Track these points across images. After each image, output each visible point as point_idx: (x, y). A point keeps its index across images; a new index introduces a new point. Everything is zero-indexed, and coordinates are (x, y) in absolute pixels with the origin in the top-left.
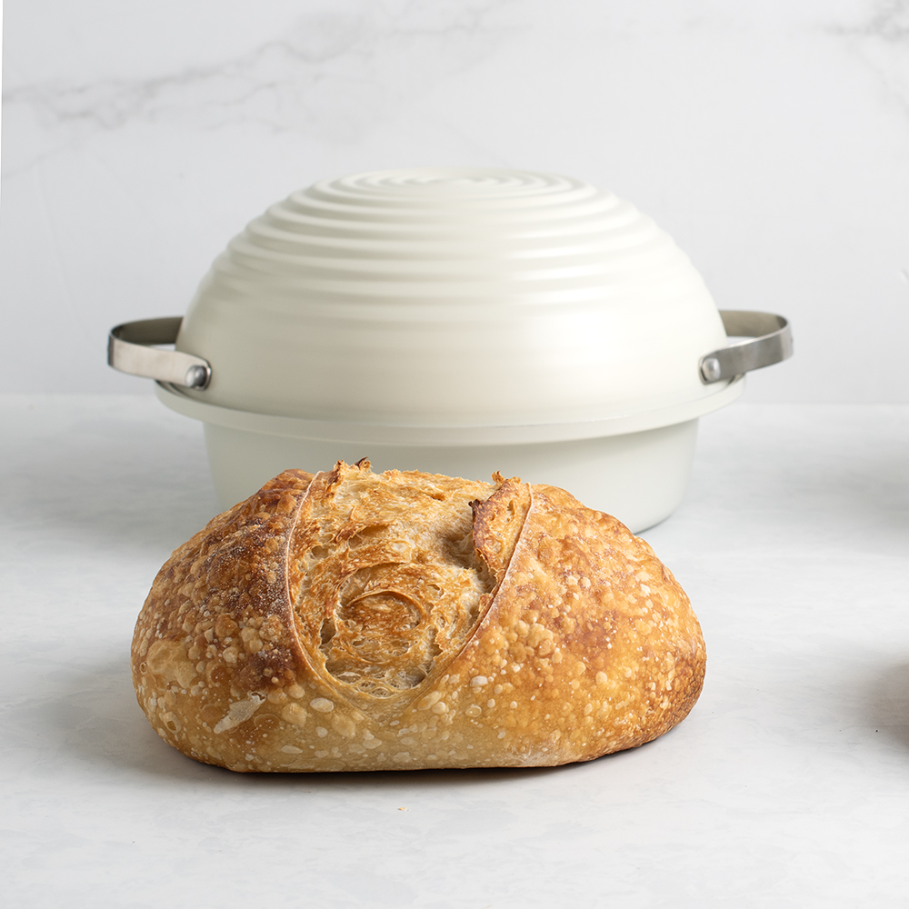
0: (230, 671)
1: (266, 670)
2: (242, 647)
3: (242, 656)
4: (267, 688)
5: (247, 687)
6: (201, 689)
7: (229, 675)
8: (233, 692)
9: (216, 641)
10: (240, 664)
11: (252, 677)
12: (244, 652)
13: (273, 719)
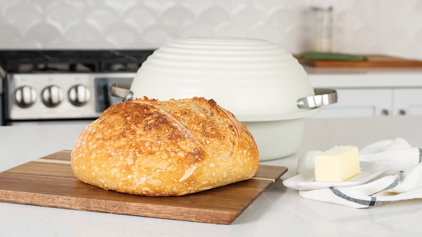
0: (183, 159)
1: (196, 156)
2: (184, 151)
3: (186, 154)
4: (198, 162)
5: (191, 164)
6: (173, 168)
7: (183, 161)
8: (186, 166)
9: (173, 151)
10: (186, 157)
11: (192, 160)
12: (185, 152)
13: (200, 172)
